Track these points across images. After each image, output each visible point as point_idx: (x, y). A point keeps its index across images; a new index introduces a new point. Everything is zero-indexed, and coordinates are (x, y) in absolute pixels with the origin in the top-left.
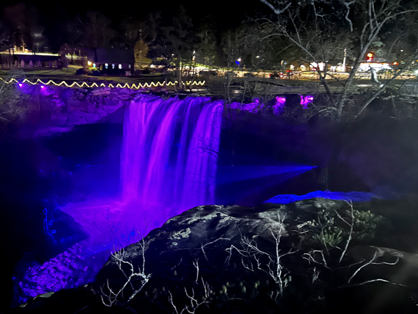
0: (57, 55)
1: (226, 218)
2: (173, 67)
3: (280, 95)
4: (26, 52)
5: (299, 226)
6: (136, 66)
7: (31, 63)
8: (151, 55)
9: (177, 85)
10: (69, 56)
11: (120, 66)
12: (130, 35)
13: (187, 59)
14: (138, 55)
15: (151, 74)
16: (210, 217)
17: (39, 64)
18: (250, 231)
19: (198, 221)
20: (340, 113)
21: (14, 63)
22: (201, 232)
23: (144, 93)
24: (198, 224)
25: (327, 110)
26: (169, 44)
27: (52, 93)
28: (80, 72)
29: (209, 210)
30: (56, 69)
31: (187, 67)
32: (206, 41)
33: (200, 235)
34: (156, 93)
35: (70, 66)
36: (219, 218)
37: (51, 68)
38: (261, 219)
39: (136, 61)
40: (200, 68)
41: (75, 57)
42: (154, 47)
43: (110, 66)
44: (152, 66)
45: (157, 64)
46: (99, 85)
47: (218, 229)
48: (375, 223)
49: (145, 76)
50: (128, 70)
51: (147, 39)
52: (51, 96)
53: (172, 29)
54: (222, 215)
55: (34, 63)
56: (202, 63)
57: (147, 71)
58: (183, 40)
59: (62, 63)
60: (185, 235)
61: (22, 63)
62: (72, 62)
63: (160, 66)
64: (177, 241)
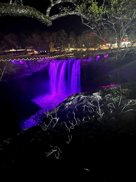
0: (24, 50)
1: (82, 97)
2: (63, 50)
3: (98, 55)
4: (13, 50)
5: (106, 96)
6: (51, 51)
7: (16, 53)
8: (55, 47)
9: (65, 55)
10: (28, 50)
11: (45, 52)
12: (47, 41)
13: (67, 47)
14: (51, 47)
15: (56, 53)
16: (77, 97)
17: (18, 53)
18: (90, 100)
19: (74, 99)
20: (116, 59)
21: (10, 54)
22: (75, 102)
23: (54, 59)
24: (74, 100)
25: (112, 58)
26: (60, 42)
27: (24, 62)
28: (32, 55)
29: (77, 95)
30: (24, 55)
31: (67, 49)
32: (72, 40)
33: (75, 103)
34: (58, 59)
35: (29, 53)
36: (80, 97)
37: (23, 55)
38: (94, 95)
39: (51, 49)
40: (71, 49)
41: (30, 50)
42: (56, 44)
43: (42, 52)
44: (56, 50)
45: (57, 49)
46: (39, 58)
47: (80, 100)
48: (129, 92)
49: (54, 54)
50: (48, 52)
51: (53, 42)
52: (24, 64)
53: (61, 37)
54: (81, 96)
55: (17, 53)
56: (72, 47)
57: (54, 52)
58: (65, 41)
59: (26, 52)
60: (70, 104)
61: (13, 54)
62: (29, 52)
63: (59, 50)
64: (67, 106)
